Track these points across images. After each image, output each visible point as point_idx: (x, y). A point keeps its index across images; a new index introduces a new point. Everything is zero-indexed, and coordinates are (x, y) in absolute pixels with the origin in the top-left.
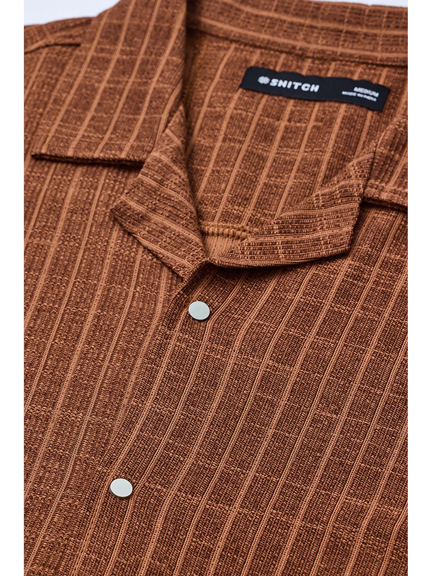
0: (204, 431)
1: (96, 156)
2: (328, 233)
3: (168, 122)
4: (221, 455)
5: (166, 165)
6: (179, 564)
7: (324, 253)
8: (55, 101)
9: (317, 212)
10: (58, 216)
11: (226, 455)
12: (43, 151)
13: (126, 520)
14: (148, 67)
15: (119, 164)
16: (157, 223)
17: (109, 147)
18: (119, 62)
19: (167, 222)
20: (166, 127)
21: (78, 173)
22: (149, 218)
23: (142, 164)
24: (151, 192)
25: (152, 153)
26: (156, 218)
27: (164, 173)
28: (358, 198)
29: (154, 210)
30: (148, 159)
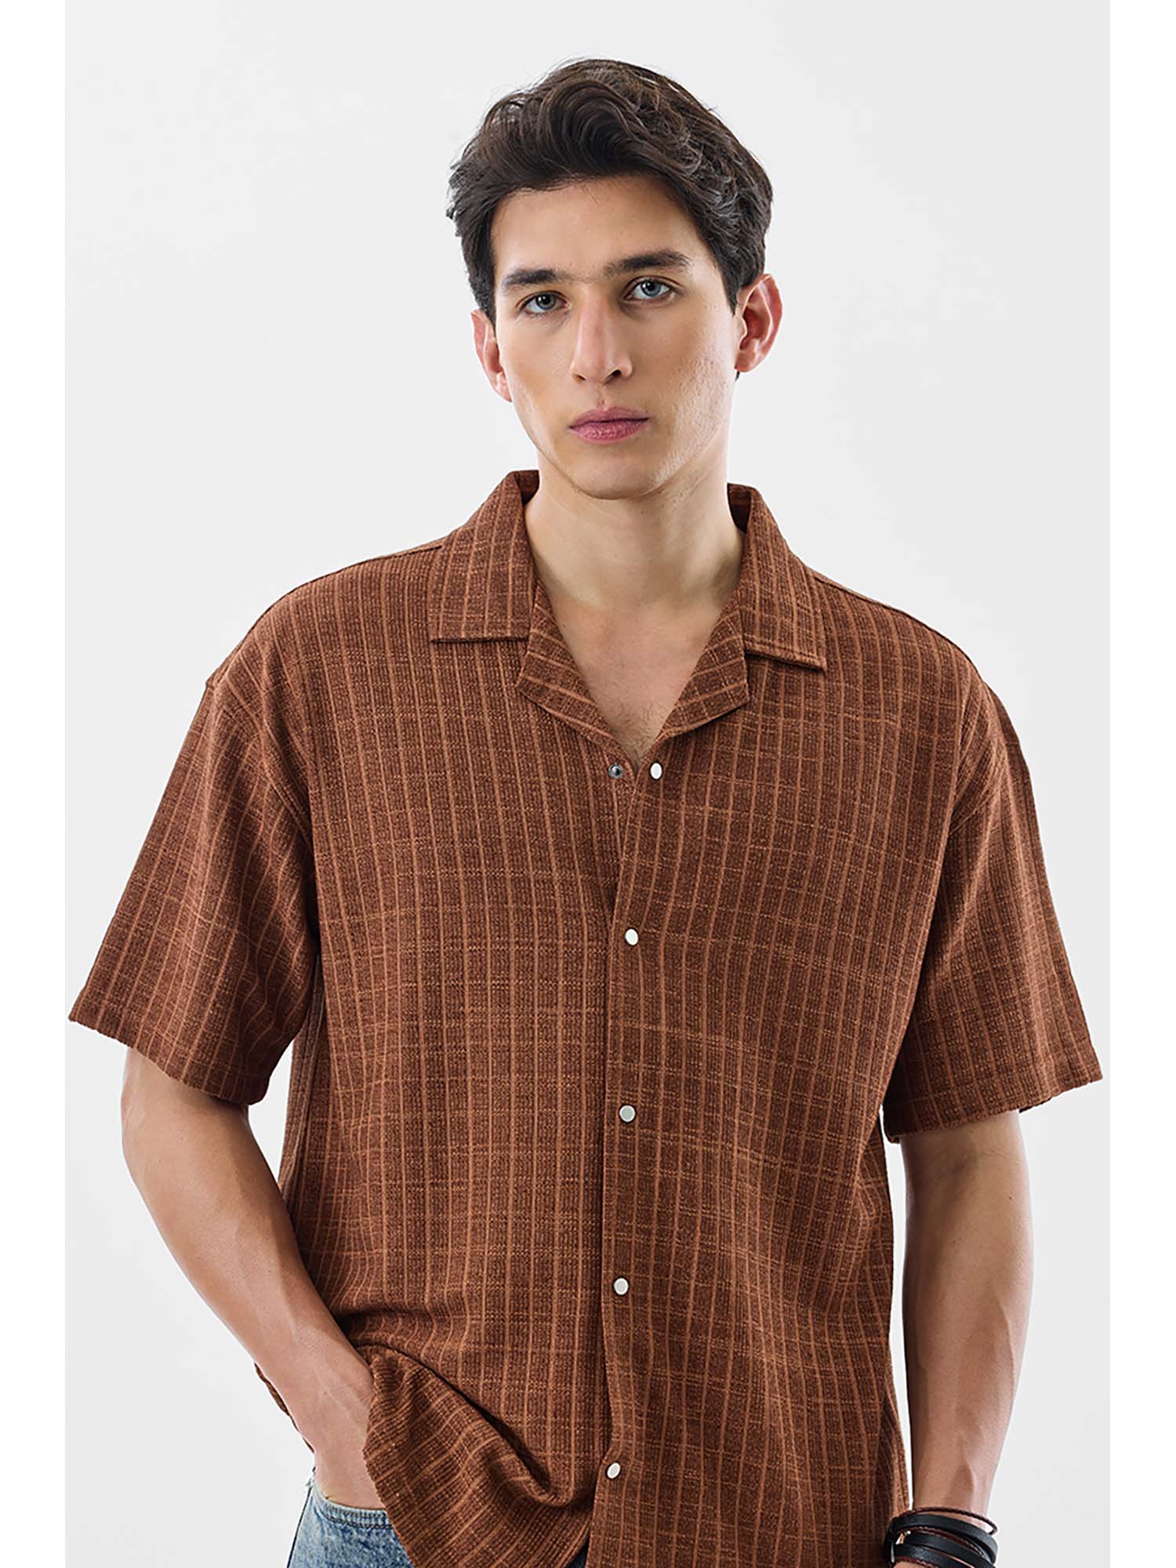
0: (676, 877)
1: (485, 635)
2: (731, 686)
4: (692, 895)
7: (734, 706)
8: (434, 592)
12: (440, 636)
13: (641, 961)
14: (501, 552)
15: (507, 639)
16: (554, 692)
17: (493, 626)
18: (477, 553)
19: (562, 690)
20: (534, 602)
21: (477, 652)
22: (548, 689)
23: (526, 639)
24: (542, 665)
25: (532, 630)
26: (553, 687)
27: (548, 647)
28: (742, 653)
29: (549, 681)
30: (531, 637)
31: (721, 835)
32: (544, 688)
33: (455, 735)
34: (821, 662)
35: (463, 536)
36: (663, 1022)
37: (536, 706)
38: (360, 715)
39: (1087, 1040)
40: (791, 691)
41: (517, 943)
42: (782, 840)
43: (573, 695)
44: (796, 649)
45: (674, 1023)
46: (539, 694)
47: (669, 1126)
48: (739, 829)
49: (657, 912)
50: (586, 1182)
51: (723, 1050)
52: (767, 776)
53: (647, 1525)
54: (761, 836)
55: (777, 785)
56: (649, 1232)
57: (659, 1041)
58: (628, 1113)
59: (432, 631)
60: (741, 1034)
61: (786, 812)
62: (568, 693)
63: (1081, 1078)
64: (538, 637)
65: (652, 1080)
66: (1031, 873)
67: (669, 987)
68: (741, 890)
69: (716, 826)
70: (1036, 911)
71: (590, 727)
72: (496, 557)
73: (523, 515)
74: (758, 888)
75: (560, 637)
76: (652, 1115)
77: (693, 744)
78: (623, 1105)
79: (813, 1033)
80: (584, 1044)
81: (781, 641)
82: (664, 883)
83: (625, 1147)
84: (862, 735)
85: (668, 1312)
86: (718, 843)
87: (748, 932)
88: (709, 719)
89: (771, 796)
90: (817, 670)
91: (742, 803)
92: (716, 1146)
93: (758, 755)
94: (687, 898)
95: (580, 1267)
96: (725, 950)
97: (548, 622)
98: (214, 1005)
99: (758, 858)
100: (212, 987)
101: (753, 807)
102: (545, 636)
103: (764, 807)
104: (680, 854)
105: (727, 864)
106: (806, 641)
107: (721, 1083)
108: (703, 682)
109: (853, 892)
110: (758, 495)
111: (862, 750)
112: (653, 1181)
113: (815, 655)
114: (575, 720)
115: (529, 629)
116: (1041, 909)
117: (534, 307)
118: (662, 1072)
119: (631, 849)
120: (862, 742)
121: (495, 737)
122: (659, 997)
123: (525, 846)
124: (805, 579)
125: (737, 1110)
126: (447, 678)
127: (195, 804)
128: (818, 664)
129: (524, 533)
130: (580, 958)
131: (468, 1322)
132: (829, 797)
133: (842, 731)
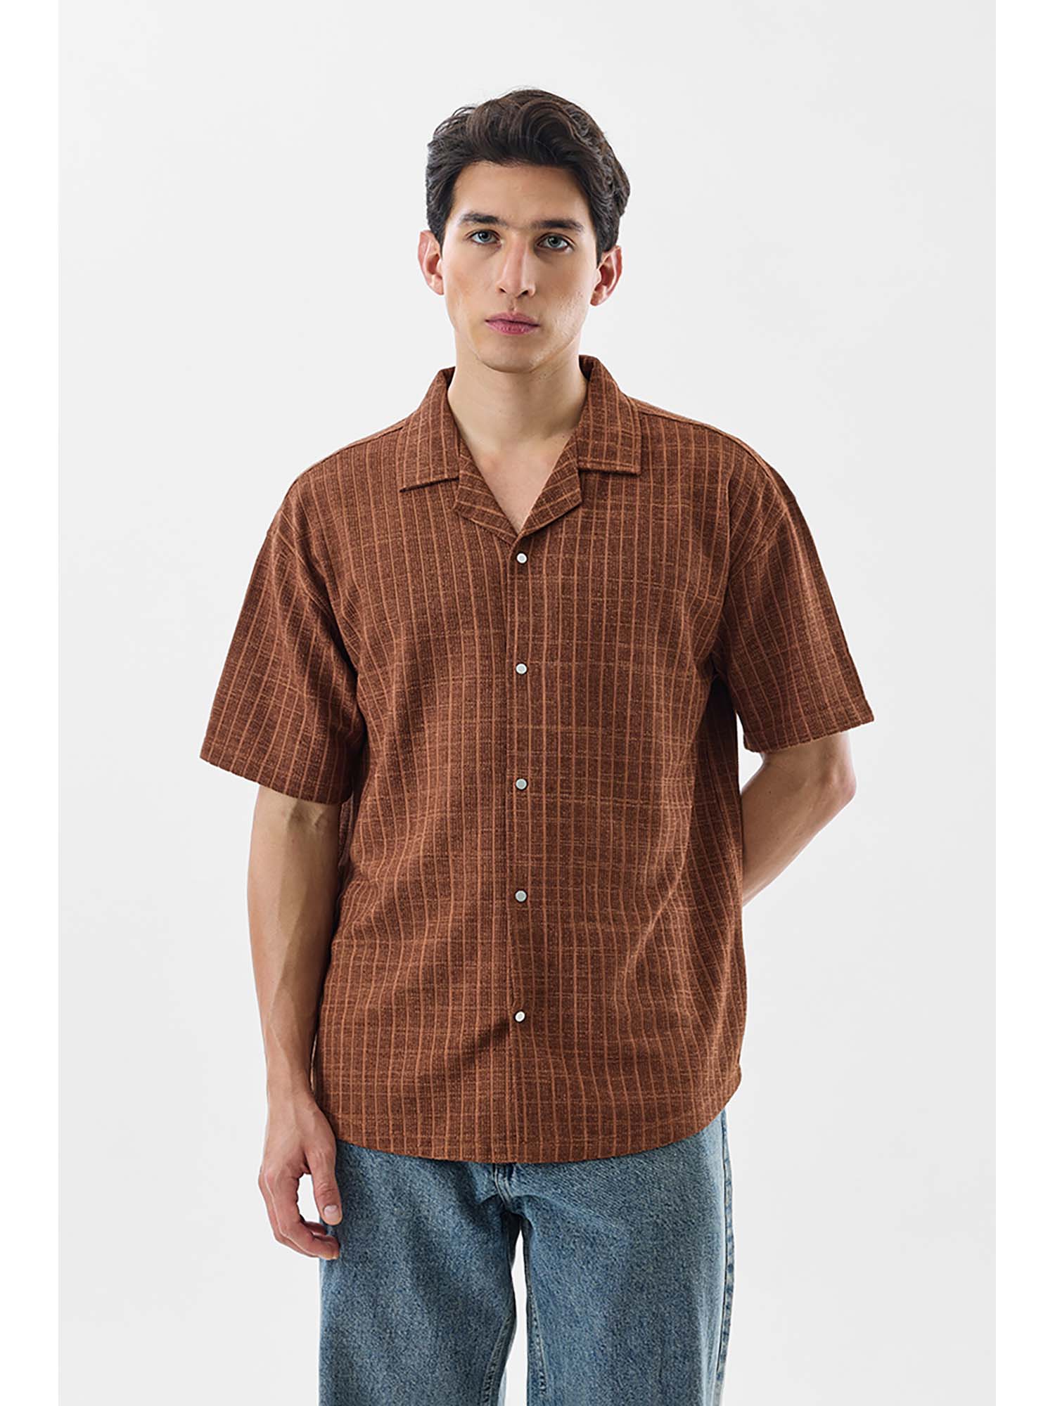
0: (546, 625)
1: (432, 480)
2: (569, 495)
3: (459, 450)
4: (558, 636)
5: (470, 477)
6: (559, 699)
7: (571, 507)
8: (399, 459)
9: (558, 484)
10: (429, 520)
11: (560, 635)
12: (405, 486)
13: (529, 684)
14: (436, 424)
15: (446, 481)
16: (479, 510)
17: (435, 473)
18: (422, 427)
19: (484, 509)
20: (459, 453)
21: (427, 492)
22: (474, 508)
23: (457, 479)
24: (469, 494)
25: (461, 472)
26: (477, 507)
27: (472, 481)
28: (577, 471)
29: (475, 503)
30: (460, 476)
31: (571, 593)
32: (471, 509)
33: (413, 550)
34: (635, 469)
35: (415, 417)
36: (544, 722)
37: (466, 519)
38: (353, 546)
39: (860, 696)
40: (616, 492)
41: (453, 680)
42: (612, 593)
43: (491, 511)
44: (618, 463)
45: (551, 722)
46: (469, 512)
47: (551, 789)
48: (582, 589)
49: (537, 650)
50: (497, 831)
51: (587, 736)
52: (599, 550)
53: (555, 1047)
54: (598, 592)
55: (606, 556)
56: (540, 859)
57: (541, 735)
58: (521, 784)
59: (399, 483)
60: (600, 723)
61: (613, 574)
62: (488, 510)
63: (856, 721)
64: (464, 475)
65: (537, 761)
66: (812, 587)
67: (549, 698)
68: (590, 629)
69: (566, 588)
70: (817, 612)
71: (504, 532)
72: (433, 428)
73: (446, 395)
74: (601, 627)
75: (479, 474)
76: (538, 783)
77: (549, 535)
78: (518, 779)
79: (651, 716)
80: (493, 741)
81: (606, 459)
82: (538, 630)
83: (521, 805)
84: (665, 517)
85: (559, 910)
86: (569, 599)
87: (599, 656)
88: (555, 518)
89: (603, 564)
90: (633, 475)
91: (583, 570)
92: (583, 799)
93: (593, 538)
94: (555, 638)
95: (494, 886)
96: (585, 669)
97: (471, 464)
98: (300, 742)
99: (598, 606)
100: (298, 731)
101: (591, 573)
102: (469, 474)
103: (598, 572)
104: (546, 609)
105: (578, 612)
106: (627, 457)
107: (587, 757)
108: (550, 494)
109: (666, 621)
110: (598, 362)
111: (665, 527)
112: (542, 826)
113: (632, 465)
114: (493, 528)
115: (458, 471)
116: (821, 610)
117: (476, 238)
118: (544, 755)
119: (513, 612)
120: (665, 522)
121: (439, 547)
122: (542, 706)
123: (457, 615)
124: (631, 413)
125: (599, 773)
126: (409, 513)
127: (271, 613)
128: (633, 470)
129: (449, 409)
130: (490, 686)
131: (427, 925)
132: (643, 560)
133: (651, 516)
